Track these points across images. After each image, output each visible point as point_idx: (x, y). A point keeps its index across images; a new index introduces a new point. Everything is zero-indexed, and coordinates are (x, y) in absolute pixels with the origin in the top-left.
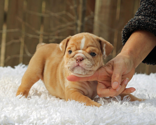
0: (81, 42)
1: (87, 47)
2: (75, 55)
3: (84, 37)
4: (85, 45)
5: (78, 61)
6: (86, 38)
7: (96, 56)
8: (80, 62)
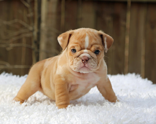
0: (85, 40)
1: (92, 46)
2: (80, 55)
3: (87, 34)
4: (89, 43)
5: (84, 61)
6: (89, 35)
7: (100, 53)
8: (86, 62)
